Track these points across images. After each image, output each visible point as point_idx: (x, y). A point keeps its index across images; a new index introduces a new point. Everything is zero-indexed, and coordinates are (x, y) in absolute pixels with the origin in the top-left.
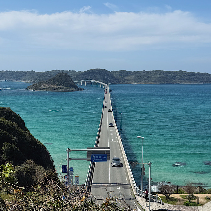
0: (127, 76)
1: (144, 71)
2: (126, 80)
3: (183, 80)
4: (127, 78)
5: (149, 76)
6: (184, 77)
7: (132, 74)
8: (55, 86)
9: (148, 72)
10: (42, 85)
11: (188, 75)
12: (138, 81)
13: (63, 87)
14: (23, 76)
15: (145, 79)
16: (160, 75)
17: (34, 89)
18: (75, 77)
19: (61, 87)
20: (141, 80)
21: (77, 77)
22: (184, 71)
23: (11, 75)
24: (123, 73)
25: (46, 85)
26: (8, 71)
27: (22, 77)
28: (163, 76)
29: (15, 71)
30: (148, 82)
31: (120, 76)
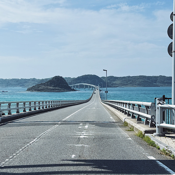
0: (115, 81)
1: (129, 76)
2: (114, 84)
3: (163, 83)
4: (114, 82)
5: (133, 81)
6: (164, 81)
7: (119, 79)
8: (51, 88)
9: (133, 77)
10: (40, 86)
11: (167, 80)
12: (124, 85)
13: (58, 88)
14: (26, 82)
15: (130, 83)
16: (143, 79)
17: (33, 91)
18: (70, 82)
19: (57, 88)
20: (127, 84)
21: (71, 82)
22: (164, 76)
23: (16, 82)
24: (111, 78)
25: (43, 87)
26: (14, 79)
27: (25, 84)
28: (146, 81)
29: (20, 79)
30: (133, 85)
31: (109, 81)
